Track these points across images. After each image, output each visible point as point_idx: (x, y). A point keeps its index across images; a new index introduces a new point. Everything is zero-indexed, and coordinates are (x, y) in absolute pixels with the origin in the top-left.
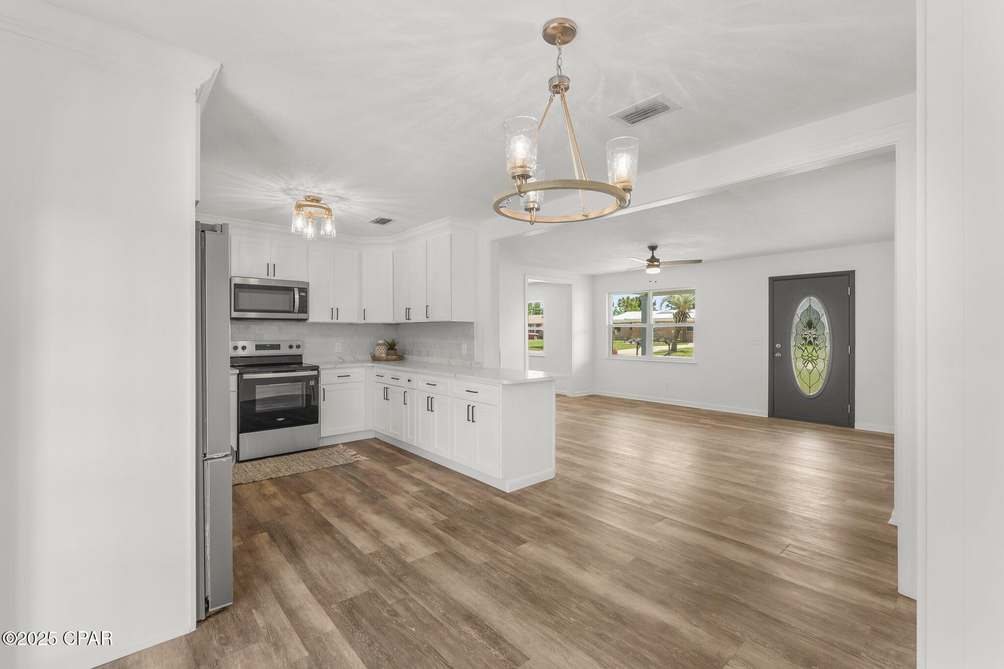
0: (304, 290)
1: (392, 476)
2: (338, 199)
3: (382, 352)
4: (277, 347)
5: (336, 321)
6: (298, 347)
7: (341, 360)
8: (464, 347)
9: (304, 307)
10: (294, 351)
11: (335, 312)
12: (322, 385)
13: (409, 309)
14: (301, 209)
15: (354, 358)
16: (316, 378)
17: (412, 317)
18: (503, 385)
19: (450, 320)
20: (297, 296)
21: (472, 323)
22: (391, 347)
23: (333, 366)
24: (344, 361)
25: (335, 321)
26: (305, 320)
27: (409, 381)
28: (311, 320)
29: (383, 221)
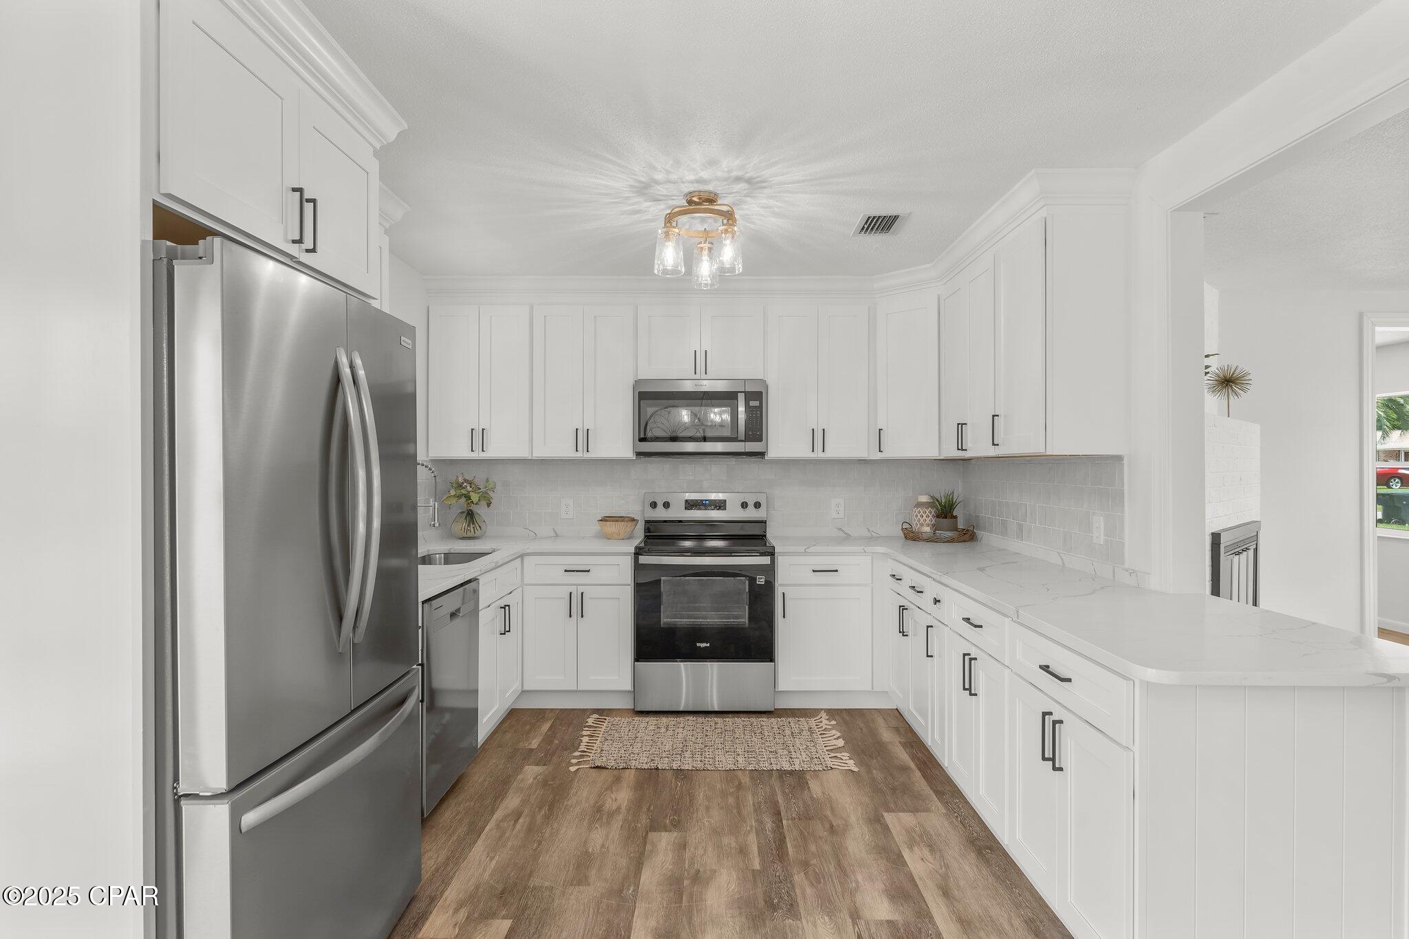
0: (756, 398)
1: (858, 842)
2: (742, 186)
3: (924, 522)
4: (721, 505)
5: (821, 455)
6: (757, 505)
7: (841, 534)
8: (1099, 523)
9: (756, 429)
10: (751, 514)
11: (818, 437)
12: (782, 585)
13: (963, 424)
14: (674, 224)
15: (868, 530)
16: (770, 570)
17: (968, 443)
18: (1148, 686)
19: (1041, 450)
20: (741, 409)
21: (1119, 458)
22: (945, 511)
23: (802, 549)
24: (847, 538)
25: (819, 454)
26: (761, 455)
27: (936, 601)
28: (772, 454)
29: (880, 224)
